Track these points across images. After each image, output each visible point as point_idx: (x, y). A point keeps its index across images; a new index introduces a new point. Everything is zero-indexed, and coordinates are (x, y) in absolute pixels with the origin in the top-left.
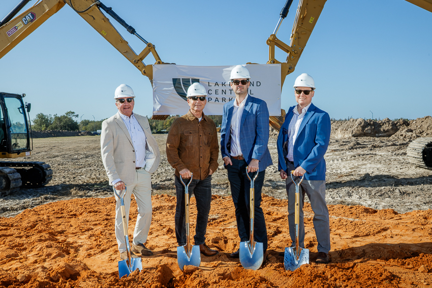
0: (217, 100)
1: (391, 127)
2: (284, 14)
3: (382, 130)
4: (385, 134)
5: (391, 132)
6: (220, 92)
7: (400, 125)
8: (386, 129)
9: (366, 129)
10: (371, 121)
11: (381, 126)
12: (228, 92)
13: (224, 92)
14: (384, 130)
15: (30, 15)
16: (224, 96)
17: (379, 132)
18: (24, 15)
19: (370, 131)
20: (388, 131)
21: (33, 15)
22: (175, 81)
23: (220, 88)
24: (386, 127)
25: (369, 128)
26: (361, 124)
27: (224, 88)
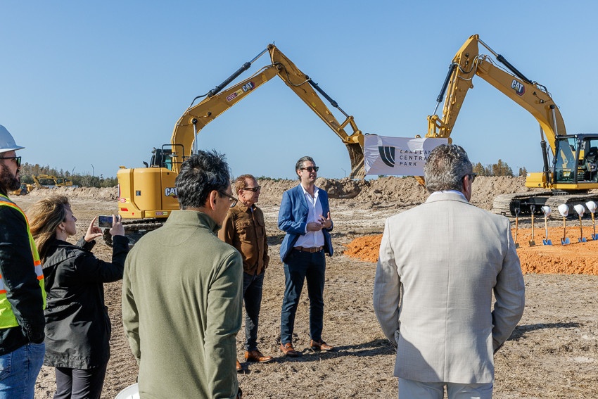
0: (405, 164)
1: (353, 188)
2: (440, 99)
3: (345, 191)
4: (348, 195)
5: (354, 193)
6: (408, 157)
7: (362, 185)
8: (349, 190)
9: (330, 189)
10: (333, 180)
11: (343, 187)
12: (414, 158)
13: (411, 158)
14: (347, 191)
15: (249, 83)
16: (410, 161)
17: (342, 193)
18: (244, 84)
19: (333, 192)
20: (350, 192)
21: (252, 84)
22: (381, 149)
23: (408, 155)
24: (348, 188)
25: (332, 188)
26: (324, 183)
27: (411, 155)
